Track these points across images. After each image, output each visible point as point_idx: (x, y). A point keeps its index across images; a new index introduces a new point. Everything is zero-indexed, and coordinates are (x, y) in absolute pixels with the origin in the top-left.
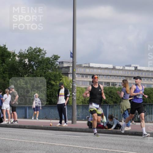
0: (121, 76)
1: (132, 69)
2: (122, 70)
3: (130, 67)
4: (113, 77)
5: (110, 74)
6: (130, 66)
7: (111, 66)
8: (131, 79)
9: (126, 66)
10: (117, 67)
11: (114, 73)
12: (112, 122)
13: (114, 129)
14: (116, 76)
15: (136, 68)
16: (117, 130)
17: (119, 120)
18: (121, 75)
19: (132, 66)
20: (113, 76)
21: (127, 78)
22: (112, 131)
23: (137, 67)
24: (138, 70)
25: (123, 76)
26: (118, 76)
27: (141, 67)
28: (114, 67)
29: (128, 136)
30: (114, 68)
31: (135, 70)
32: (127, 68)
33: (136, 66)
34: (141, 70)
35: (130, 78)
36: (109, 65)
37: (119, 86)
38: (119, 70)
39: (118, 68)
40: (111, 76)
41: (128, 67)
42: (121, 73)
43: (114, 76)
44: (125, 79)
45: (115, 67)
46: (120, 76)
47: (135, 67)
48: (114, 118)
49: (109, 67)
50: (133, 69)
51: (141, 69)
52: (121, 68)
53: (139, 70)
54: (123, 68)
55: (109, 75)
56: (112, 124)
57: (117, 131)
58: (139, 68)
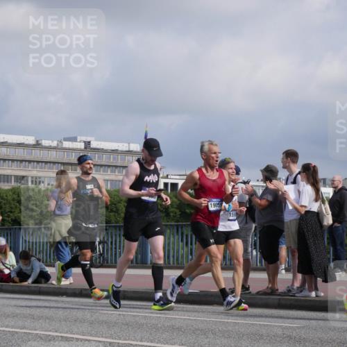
0: (54, 163)
1: (79, 147)
2: (55, 148)
3: (74, 143)
4: (35, 163)
5: (28, 158)
6: (74, 139)
7: (31, 140)
8: (76, 170)
9: (66, 139)
10: (45, 143)
11: (37, 154)
12: (29, 268)
13: (33, 282)
14: (42, 162)
15: (87, 144)
16: (40, 285)
17: (46, 262)
18: (52, 160)
19: (78, 140)
20: (34, 161)
21: (65, 166)
22: (28, 287)
23: (89, 142)
24: (92, 149)
25: (58, 163)
26: (46, 163)
27: (99, 143)
28: (37, 141)
29: (64, 299)
30: (37, 145)
31: (85, 148)
32: (67, 144)
33: (88, 139)
34: (98, 149)
35: (73, 167)
36: (26, 137)
37: (49, 184)
38: (49, 148)
39: (47, 145)
40: (30, 162)
41: (70, 143)
42: (53, 156)
43: (38, 162)
44: (62, 168)
45: (40, 142)
46: (50, 162)
47: (85, 142)
48: (33, 259)
49: (27, 142)
50: (82, 146)
51: (98, 147)
52: (54, 144)
53: (95, 149)
54: (58, 145)
55: (26, 161)
56: (27, 272)
57: (40, 287)
58: (94, 144)
